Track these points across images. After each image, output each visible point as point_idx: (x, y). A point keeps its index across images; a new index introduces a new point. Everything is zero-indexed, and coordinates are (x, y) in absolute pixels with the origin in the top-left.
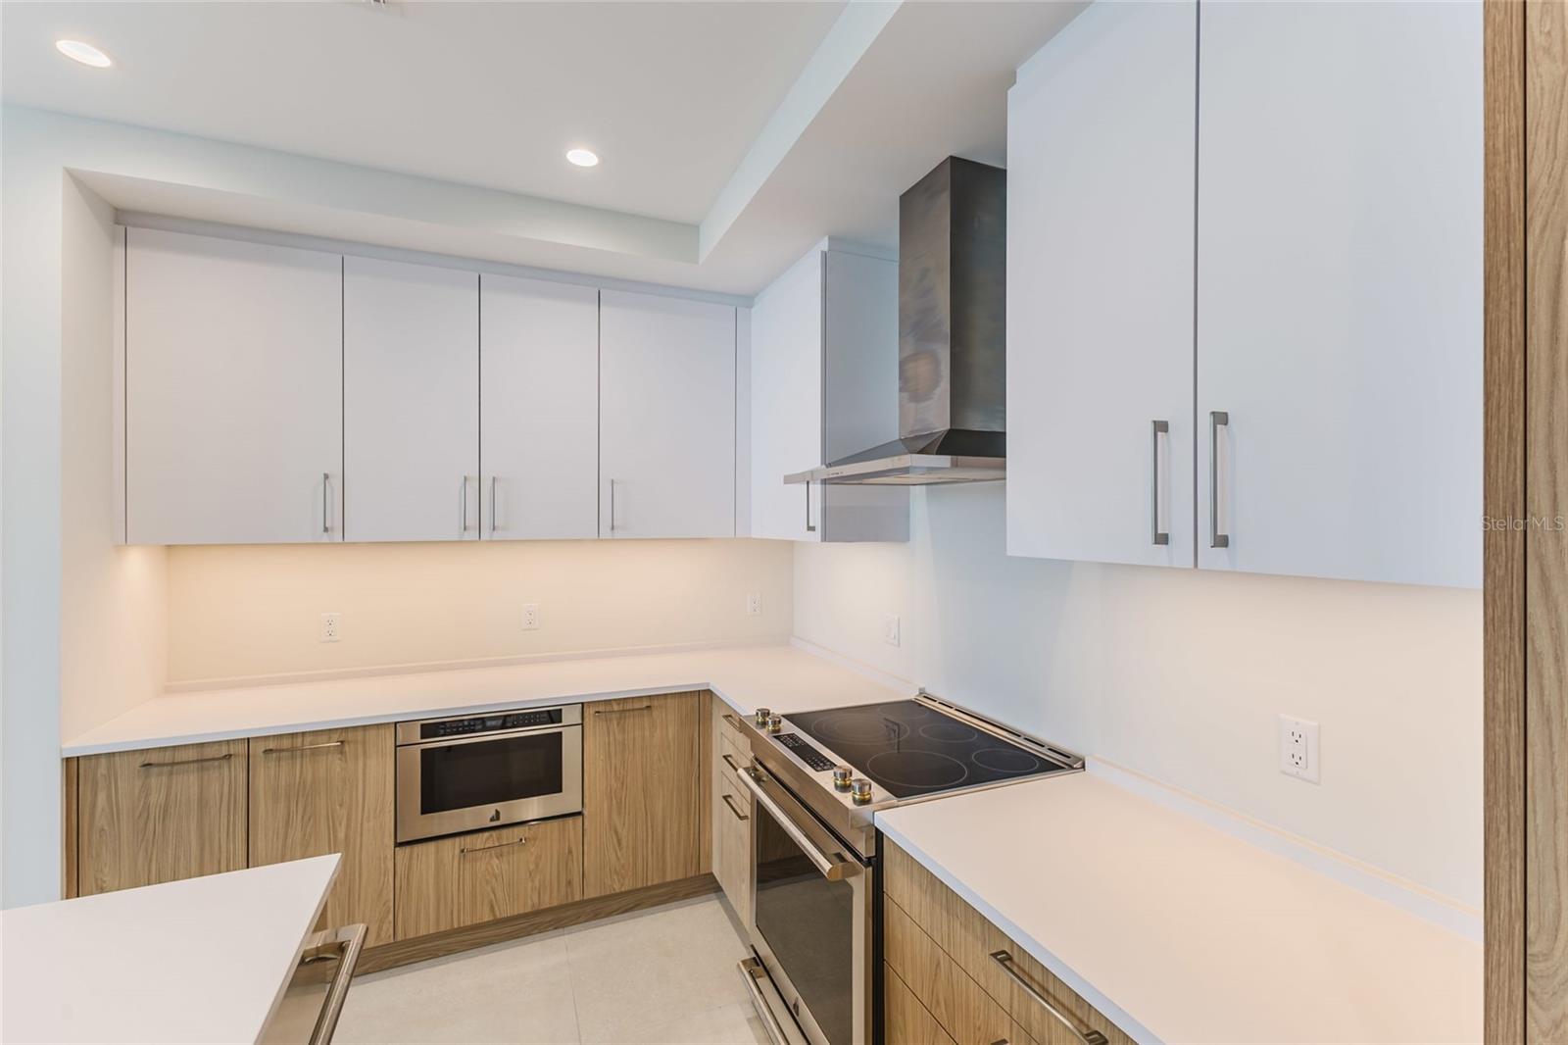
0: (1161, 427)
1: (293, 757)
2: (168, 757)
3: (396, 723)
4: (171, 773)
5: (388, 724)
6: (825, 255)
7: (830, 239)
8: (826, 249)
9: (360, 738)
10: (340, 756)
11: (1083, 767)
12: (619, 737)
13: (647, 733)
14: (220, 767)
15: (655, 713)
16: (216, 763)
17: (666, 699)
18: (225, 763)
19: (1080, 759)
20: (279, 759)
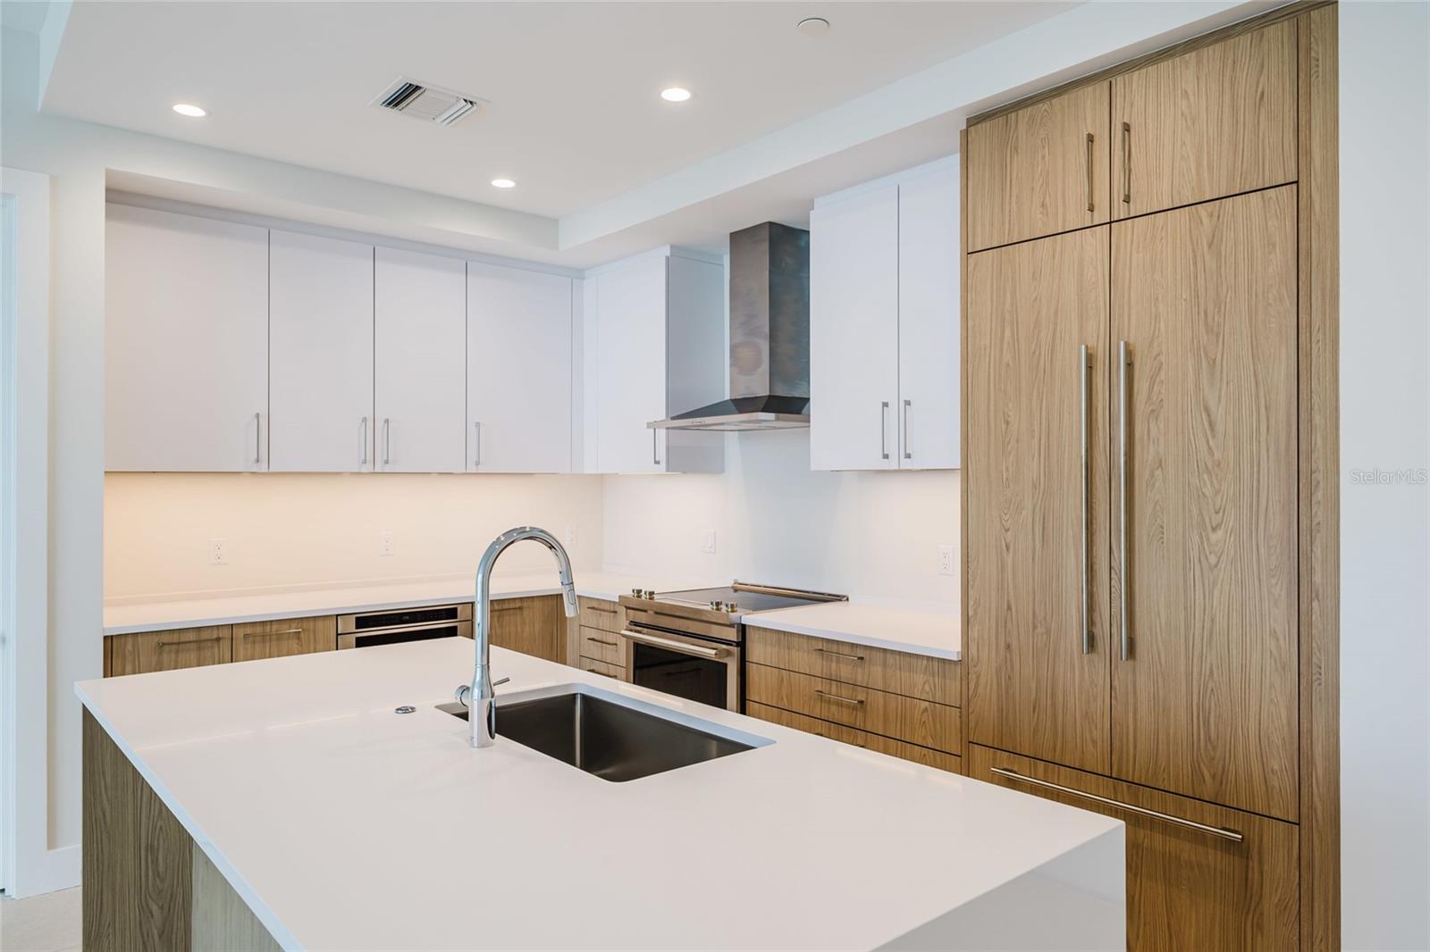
0: (885, 405)
1: (264, 642)
2: (175, 638)
3: (337, 615)
4: (177, 652)
5: (331, 616)
6: (667, 258)
7: (672, 247)
8: (668, 254)
9: (312, 628)
10: (297, 641)
11: (848, 599)
12: (499, 632)
13: (519, 628)
14: (212, 647)
15: (526, 613)
16: (209, 644)
17: (533, 601)
18: (216, 644)
19: (844, 596)
20: (254, 642)
